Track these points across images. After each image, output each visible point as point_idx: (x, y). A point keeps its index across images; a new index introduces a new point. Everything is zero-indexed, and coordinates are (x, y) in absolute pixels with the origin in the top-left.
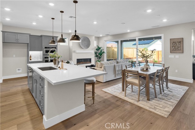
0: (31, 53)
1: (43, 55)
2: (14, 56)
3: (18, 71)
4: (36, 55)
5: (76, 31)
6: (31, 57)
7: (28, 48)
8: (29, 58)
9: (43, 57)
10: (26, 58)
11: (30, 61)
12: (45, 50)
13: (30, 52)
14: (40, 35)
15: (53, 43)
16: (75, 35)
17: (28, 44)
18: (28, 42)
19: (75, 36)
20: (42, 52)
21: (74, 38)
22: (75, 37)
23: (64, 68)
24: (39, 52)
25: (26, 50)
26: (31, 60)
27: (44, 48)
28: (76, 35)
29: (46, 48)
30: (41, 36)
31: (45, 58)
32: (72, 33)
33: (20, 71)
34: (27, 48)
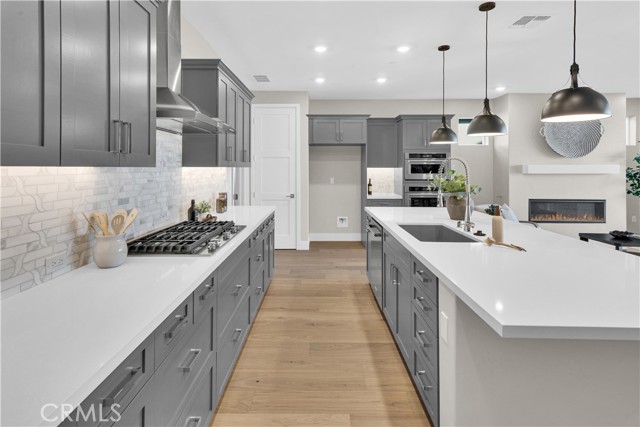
0: (373, 173)
1: (406, 180)
2: (332, 180)
3: (340, 225)
4: (385, 179)
5: (575, 69)
6: (370, 185)
7: (362, 159)
8: (365, 186)
9: (404, 188)
10: (359, 187)
11: (369, 197)
12: (410, 162)
13: (368, 169)
14: (395, 116)
15: (444, 136)
16: (569, 85)
17: (363, 145)
18: (365, 141)
19: (575, 90)
20: (401, 169)
21: (567, 104)
22: (576, 99)
23: (505, 240)
24: (392, 169)
25: (357, 164)
26: (370, 193)
27: (407, 156)
28: (580, 85)
29: (412, 156)
30: (399, 119)
31: (412, 189)
32: (508, 94)
33: (345, 225)
34: (359, 157)
